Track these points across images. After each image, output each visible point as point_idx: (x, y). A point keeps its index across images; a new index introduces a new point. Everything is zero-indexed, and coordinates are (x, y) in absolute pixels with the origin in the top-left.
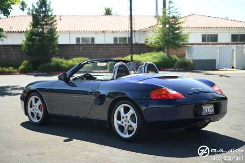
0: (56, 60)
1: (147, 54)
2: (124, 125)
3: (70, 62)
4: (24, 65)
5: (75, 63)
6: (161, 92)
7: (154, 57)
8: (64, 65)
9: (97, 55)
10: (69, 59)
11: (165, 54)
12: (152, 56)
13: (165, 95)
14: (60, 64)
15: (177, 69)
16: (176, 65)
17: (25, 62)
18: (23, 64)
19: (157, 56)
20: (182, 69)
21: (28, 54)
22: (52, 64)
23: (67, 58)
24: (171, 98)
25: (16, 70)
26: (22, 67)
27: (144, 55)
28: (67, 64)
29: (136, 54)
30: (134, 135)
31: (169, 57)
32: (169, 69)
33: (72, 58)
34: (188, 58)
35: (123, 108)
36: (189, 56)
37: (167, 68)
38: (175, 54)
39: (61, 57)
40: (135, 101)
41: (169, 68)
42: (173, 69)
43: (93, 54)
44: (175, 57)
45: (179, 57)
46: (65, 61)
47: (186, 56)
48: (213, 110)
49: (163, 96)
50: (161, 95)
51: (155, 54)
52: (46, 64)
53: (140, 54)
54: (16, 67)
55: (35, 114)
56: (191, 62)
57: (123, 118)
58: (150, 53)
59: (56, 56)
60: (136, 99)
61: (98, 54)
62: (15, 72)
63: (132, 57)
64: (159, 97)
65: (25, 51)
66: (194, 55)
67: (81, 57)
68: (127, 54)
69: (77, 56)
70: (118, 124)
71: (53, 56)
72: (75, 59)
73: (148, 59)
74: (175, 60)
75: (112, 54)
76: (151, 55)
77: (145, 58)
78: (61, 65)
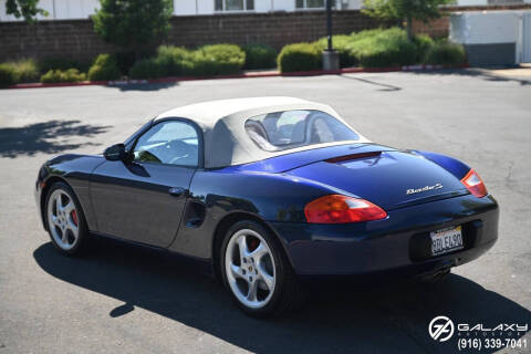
0: (167, 51)
1: (364, 33)
2: (247, 277)
3: (198, 55)
4: (99, 64)
5: (208, 56)
6: (329, 204)
7: (380, 41)
8: (184, 62)
9: (255, 38)
10: (196, 49)
11: (404, 33)
12: (374, 39)
13: (339, 212)
14: (175, 60)
15: (429, 67)
16: (427, 58)
17: (103, 57)
18: (97, 61)
19: (387, 37)
20: (438, 67)
21: (107, 40)
22: (157, 61)
23: (192, 47)
24: (355, 218)
25: (83, 75)
26: (95, 68)
27: (357, 36)
28: (190, 60)
29: (341, 34)
30: (270, 302)
31: (413, 39)
32: (411, 67)
33: (202, 46)
34: (455, 41)
35: (244, 238)
36: (455, 37)
37: (408, 65)
38: (425, 32)
39: (178, 45)
40: (270, 224)
41: (412, 64)
42: (420, 67)
43: (247, 36)
44: (425, 38)
45: (434, 38)
46: (186, 54)
47: (450, 37)
48: (460, 240)
49: (336, 215)
50: (329, 213)
51: (382, 34)
52: (146, 61)
53: (348, 33)
54: (83, 68)
55: (64, 232)
56: (461, 49)
57: (245, 261)
58: (371, 32)
59: (169, 43)
60: (271, 221)
61: (258, 36)
62: (81, 80)
63: (330, 42)
64: (327, 217)
65: (100, 33)
66: (466, 34)
67: (222, 42)
68: (320, 33)
69: (212, 41)
70: (234, 274)
71: (160, 43)
72: (209, 48)
73: (367, 46)
74: (427, 46)
75: (289, 34)
76: (372, 36)
77: (358, 43)
78: (179, 62)
